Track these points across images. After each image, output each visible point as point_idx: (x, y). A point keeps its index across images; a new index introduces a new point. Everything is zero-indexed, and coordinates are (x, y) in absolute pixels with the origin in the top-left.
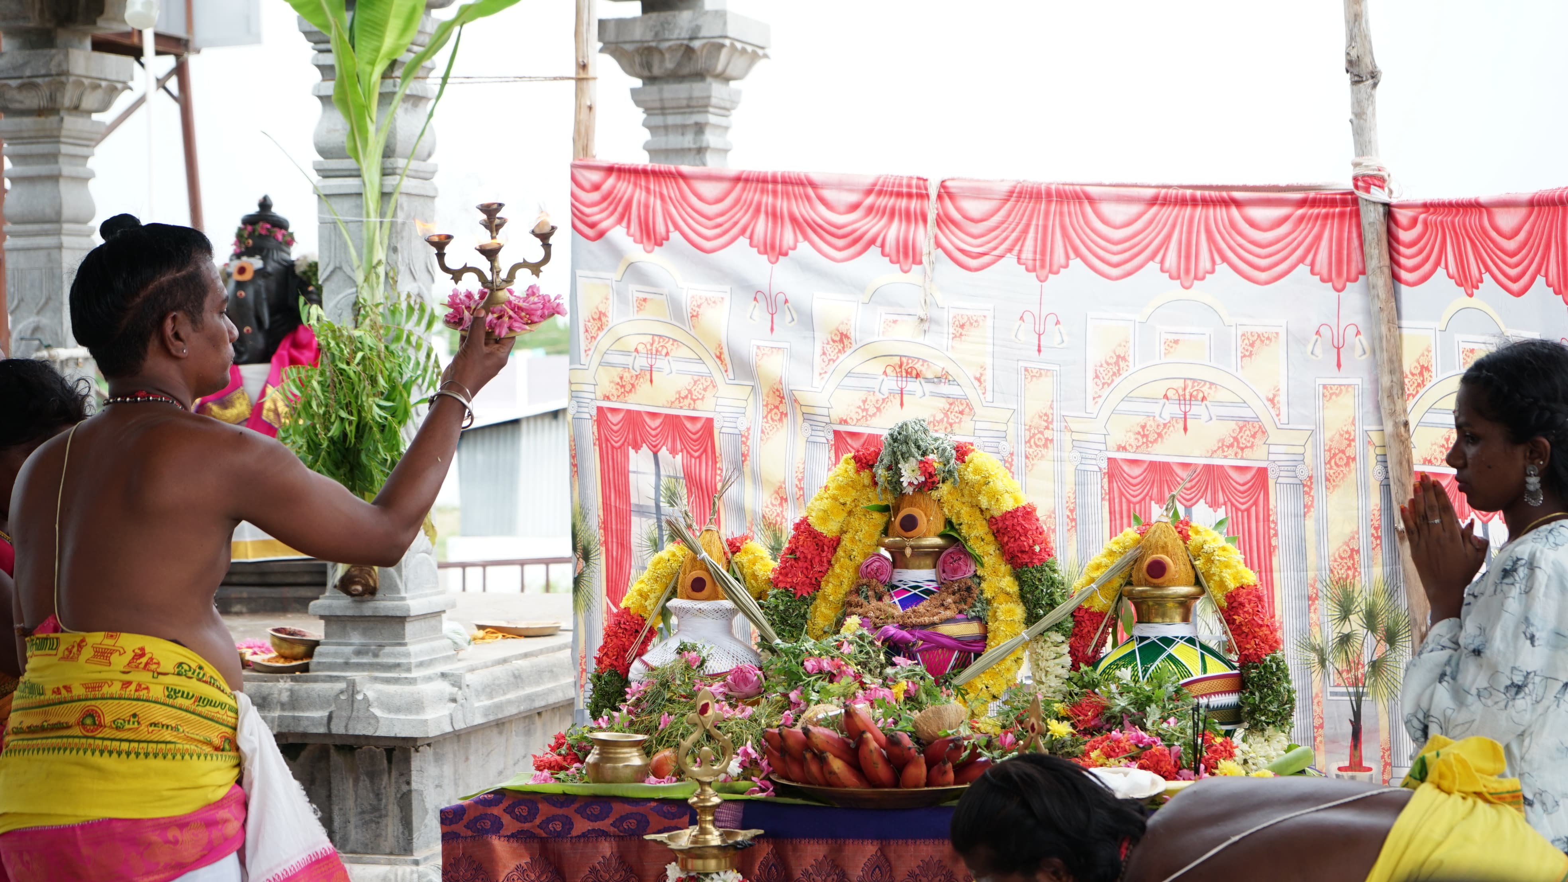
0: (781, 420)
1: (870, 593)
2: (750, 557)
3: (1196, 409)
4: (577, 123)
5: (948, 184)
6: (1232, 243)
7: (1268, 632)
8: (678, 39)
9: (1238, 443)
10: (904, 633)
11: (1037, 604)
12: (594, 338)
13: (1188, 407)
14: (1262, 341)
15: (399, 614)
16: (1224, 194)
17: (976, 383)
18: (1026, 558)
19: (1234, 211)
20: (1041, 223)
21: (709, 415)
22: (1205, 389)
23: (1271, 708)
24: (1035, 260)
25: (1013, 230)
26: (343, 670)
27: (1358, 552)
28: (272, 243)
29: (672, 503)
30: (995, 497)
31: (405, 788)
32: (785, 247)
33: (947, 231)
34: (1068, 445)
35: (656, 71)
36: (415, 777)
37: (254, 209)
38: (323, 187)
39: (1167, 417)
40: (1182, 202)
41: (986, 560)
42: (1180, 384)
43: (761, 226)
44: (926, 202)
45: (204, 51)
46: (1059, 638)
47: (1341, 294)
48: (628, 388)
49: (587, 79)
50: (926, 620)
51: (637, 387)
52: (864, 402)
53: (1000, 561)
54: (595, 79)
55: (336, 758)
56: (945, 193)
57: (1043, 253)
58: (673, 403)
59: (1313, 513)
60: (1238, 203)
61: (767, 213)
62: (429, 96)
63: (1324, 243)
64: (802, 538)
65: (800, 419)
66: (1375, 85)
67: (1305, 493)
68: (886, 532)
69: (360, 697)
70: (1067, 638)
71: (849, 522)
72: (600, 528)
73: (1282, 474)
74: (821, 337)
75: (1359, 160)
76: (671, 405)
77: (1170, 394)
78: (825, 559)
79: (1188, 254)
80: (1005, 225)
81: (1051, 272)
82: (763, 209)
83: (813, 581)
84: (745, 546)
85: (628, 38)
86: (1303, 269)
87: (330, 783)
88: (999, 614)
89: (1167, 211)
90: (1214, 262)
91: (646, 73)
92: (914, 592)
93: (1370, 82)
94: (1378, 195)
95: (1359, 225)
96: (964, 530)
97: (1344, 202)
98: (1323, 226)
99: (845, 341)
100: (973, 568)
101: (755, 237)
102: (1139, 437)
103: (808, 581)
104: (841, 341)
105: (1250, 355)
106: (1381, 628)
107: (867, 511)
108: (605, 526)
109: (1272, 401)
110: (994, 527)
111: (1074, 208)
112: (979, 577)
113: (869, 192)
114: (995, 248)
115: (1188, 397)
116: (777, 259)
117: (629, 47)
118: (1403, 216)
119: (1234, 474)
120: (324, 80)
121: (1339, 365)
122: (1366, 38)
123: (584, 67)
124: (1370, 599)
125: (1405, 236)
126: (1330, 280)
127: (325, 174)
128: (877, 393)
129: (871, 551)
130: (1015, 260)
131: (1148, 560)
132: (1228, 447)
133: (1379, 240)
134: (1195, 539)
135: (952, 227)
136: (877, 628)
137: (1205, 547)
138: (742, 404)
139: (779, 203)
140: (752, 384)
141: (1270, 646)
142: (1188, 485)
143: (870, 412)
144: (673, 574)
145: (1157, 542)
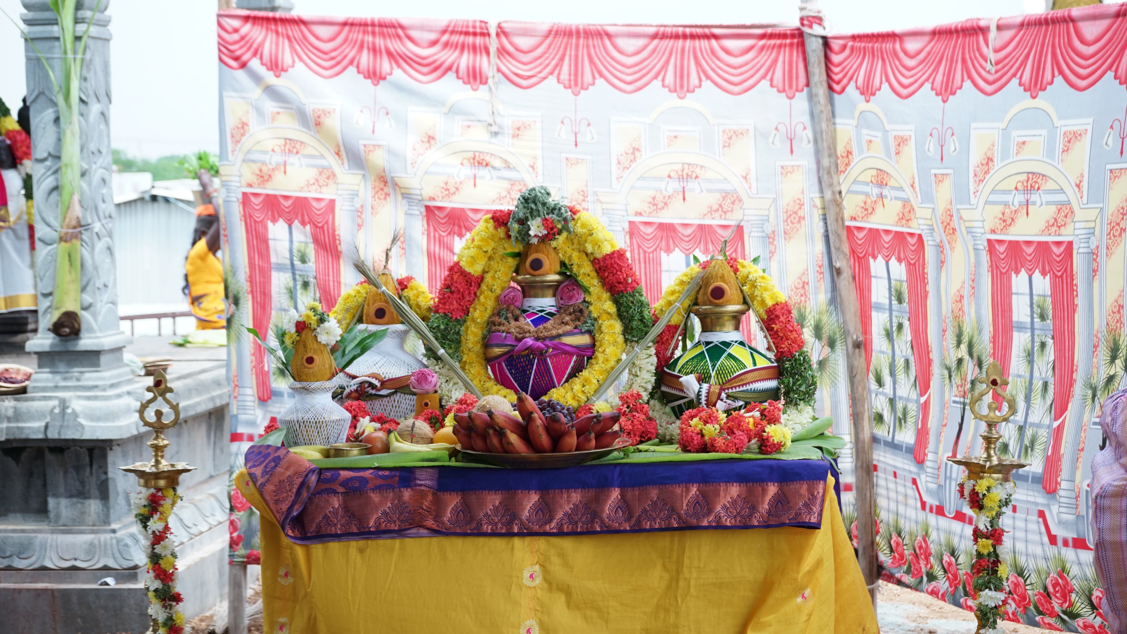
0: (385, 198)
1: (509, 315)
2: (415, 292)
3: (691, 185)
5: (503, 25)
6: (713, 66)
7: (796, 336)
9: (722, 208)
10: (539, 344)
11: (631, 320)
12: (238, 142)
13: (685, 183)
14: (737, 136)
15: (95, 348)
16: (707, 31)
17: (531, 170)
18: (621, 287)
19: (713, 42)
20: (573, 53)
21: (332, 197)
22: (698, 170)
23: (801, 389)
24: (570, 80)
25: (553, 59)
26: (53, 391)
27: (808, 283)
29: (303, 260)
30: (597, 244)
31: (103, 477)
32: (384, 73)
33: (504, 60)
36: (110, 469)
38: (28, 32)
39: (670, 191)
40: (676, 37)
41: (591, 289)
42: (679, 167)
43: (365, 59)
44: (488, 39)
47: (793, 101)
48: (266, 178)
50: (554, 332)
51: (274, 177)
52: (446, 184)
53: (602, 290)
55: (49, 457)
56: (501, 32)
57: (576, 75)
58: (302, 188)
59: (776, 257)
60: (716, 37)
61: (368, 49)
63: (780, 65)
64: (455, 277)
65: (399, 197)
67: (770, 243)
68: (517, 271)
69: (69, 411)
70: (653, 344)
71: (490, 265)
72: (247, 281)
73: (754, 230)
74: (413, 138)
75: (804, 5)
76: (301, 189)
77: (672, 174)
78: (472, 292)
79: (682, 75)
80: (547, 55)
81: (582, 88)
82: (366, 45)
83: (464, 308)
84: (411, 284)
86: (765, 84)
87: (45, 475)
88: (603, 328)
89: (665, 43)
90: (700, 80)
92: (540, 314)
94: (817, 30)
95: (804, 52)
96: (575, 269)
97: (793, 36)
98: (778, 53)
99: (432, 141)
100: (583, 296)
101: (361, 67)
102: (651, 206)
103: (460, 308)
104: (429, 141)
105: (729, 146)
106: (825, 336)
107: (503, 257)
108: (251, 279)
109: (745, 178)
110: (597, 266)
111: (597, 42)
112: (587, 302)
113: (444, 32)
114: (540, 72)
115: (685, 176)
116: (378, 82)
118: (836, 45)
119: (720, 231)
121: (792, 152)
124: (817, 317)
125: (836, 58)
126: (784, 91)
127: (29, 22)
128: (456, 177)
129: (506, 285)
130: (555, 80)
132: (715, 211)
133: (819, 62)
134: (743, 272)
135: (508, 57)
136: (519, 340)
137: (750, 277)
138: (356, 188)
139: (377, 40)
140: (363, 172)
141: (799, 345)
142: (687, 239)
143: (451, 191)
144: (359, 306)
145: (717, 274)
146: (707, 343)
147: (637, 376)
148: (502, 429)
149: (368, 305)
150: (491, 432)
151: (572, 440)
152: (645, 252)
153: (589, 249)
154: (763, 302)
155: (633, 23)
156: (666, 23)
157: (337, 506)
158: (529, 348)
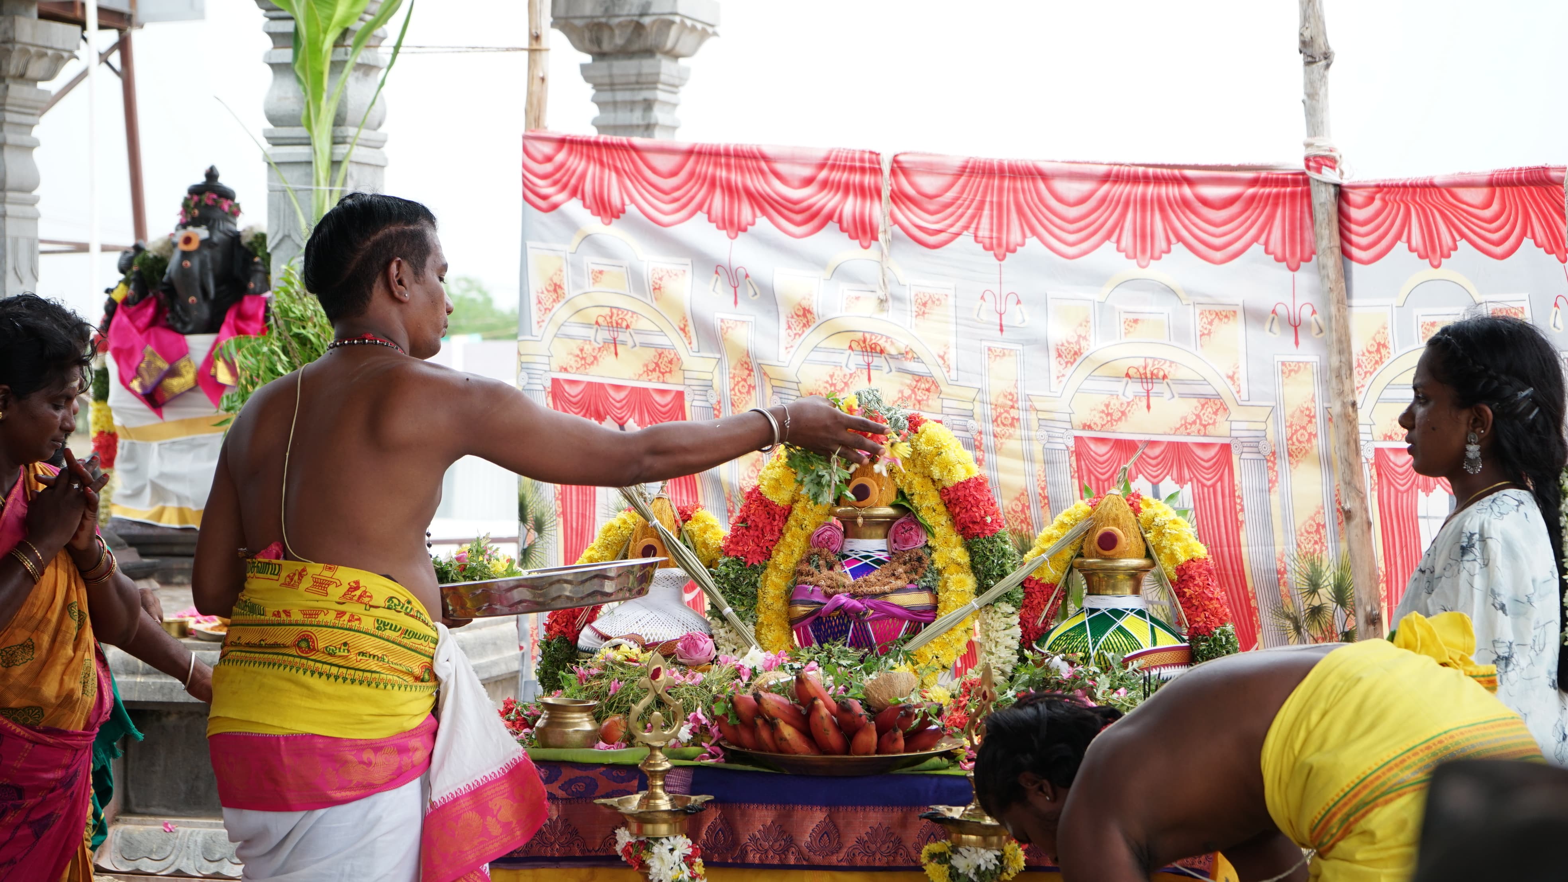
0: (748, 392)
1: (821, 562)
2: (701, 525)
3: (1158, 387)
4: (530, 94)
5: (901, 158)
6: (1187, 223)
7: (1218, 606)
8: (628, 15)
9: (1201, 420)
10: (855, 602)
11: (988, 575)
12: (548, 310)
13: (1150, 385)
14: (1220, 320)
16: (1176, 172)
17: (940, 361)
18: (977, 529)
19: (1185, 188)
20: (995, 200)
21: (680, 388)
22: (1166, 367)
24: (991, 238)
25: (968, 207)
28: (218, 214)
30: (947, 467)
32: (744, 222)
33: (903, 207)
34: (1034, 424)
35: (606, 47)
37: (201, 179)
38: (273, 155)
39: (1130, 395)
40: (1134, 179)
41: (937, 530)
42: (1140, 363)
43: (718, 201)
44: (879, 178)
45: (148, 27)
46: (1009, 608)
47: (1295, 274)
48: (589, 361)
49: (540, 50)
50: (877, 589)
51: (600, 360)
52: (832, 376)
53: (951, 531)
54: (547, 50)
56: (898, 168)
57: (1000, 231)
58: (639, 375)
59: (1277, 488)
60: (1190, 182)
61: (722, 188)
62: (381, 64)
63: (1278, 222)
64: (753, 507)
65: (769, 392)
66: (1328, 66)
67: (1269, 468)
70: (1017, 609)
71: (800, 492)
73: (1245, 450)
74: (784, 312)
75: (1311, 140)
76: (637, 378)
77: (1132, 373)
78: (776, 529)
79: (1143, 234)
80: (960, 202)
81: (1008, 250)
82: (718, 183)
83: (764, 550)
84: (696, 514)
85: (578, 14)
86: (1257, 249)
88: (950, 584)
89: (1119, 188)
90: (1169, 242)
91: (596, 49)
92: (865, 561)
93: (1323, 63)
94: (1329, 175)
95: (1310, 205)
96: (916, 501)
97: (1295, 182)
98: (1276, 206)
99: (808, 315)
100: (924, 538)
101: (713, 212)
102: (1104, 416)
103: (759, 550)
104: (804, 315)
105: (1209, 334)
108: (563, 497)
109: (1232, 378)
110: (946, 498)
111: (1027, 184)
112: (930, 548)
113: (822, 166)
114: (952, 226)
115: (1149, 376)
116: (737, 235)
117: (578, 23)
118: (1356, 197)
119: (1198, 451)
120: (275, 47)
121: (1296, 343)
122: (1320, 19)
123: (537, 38)
125: (1355, 213)
126: (1284, 259)
127: (276, 142)
128: (844, 368)
129: (822, 520)
130: (972, 238)
131: (1100, 532)
132: (1191, 424)
133: (1330, 221)
134: (1146, 512)
135: (908, 203)
136: (829, 596)
137: (1157, 520)
138: (708, 376)
139: (733, 177)
140: (718, 356)
141: (1220, 619)
142: (1154, 462)
143: (839, 387)
144: (624, 541)
145: (1108, 514)
146: (1092, 611)
147: (992, 654)
148: (773, 718)
149: (635, 541)
150: (759, 722)
151: (869, 738)
152: (1098, 479)
153: (936, 473)
154: (1172, 556)
155: (1078, 160)
156: (1122, 161)
157: (555, 818)
158: (839, 608)
